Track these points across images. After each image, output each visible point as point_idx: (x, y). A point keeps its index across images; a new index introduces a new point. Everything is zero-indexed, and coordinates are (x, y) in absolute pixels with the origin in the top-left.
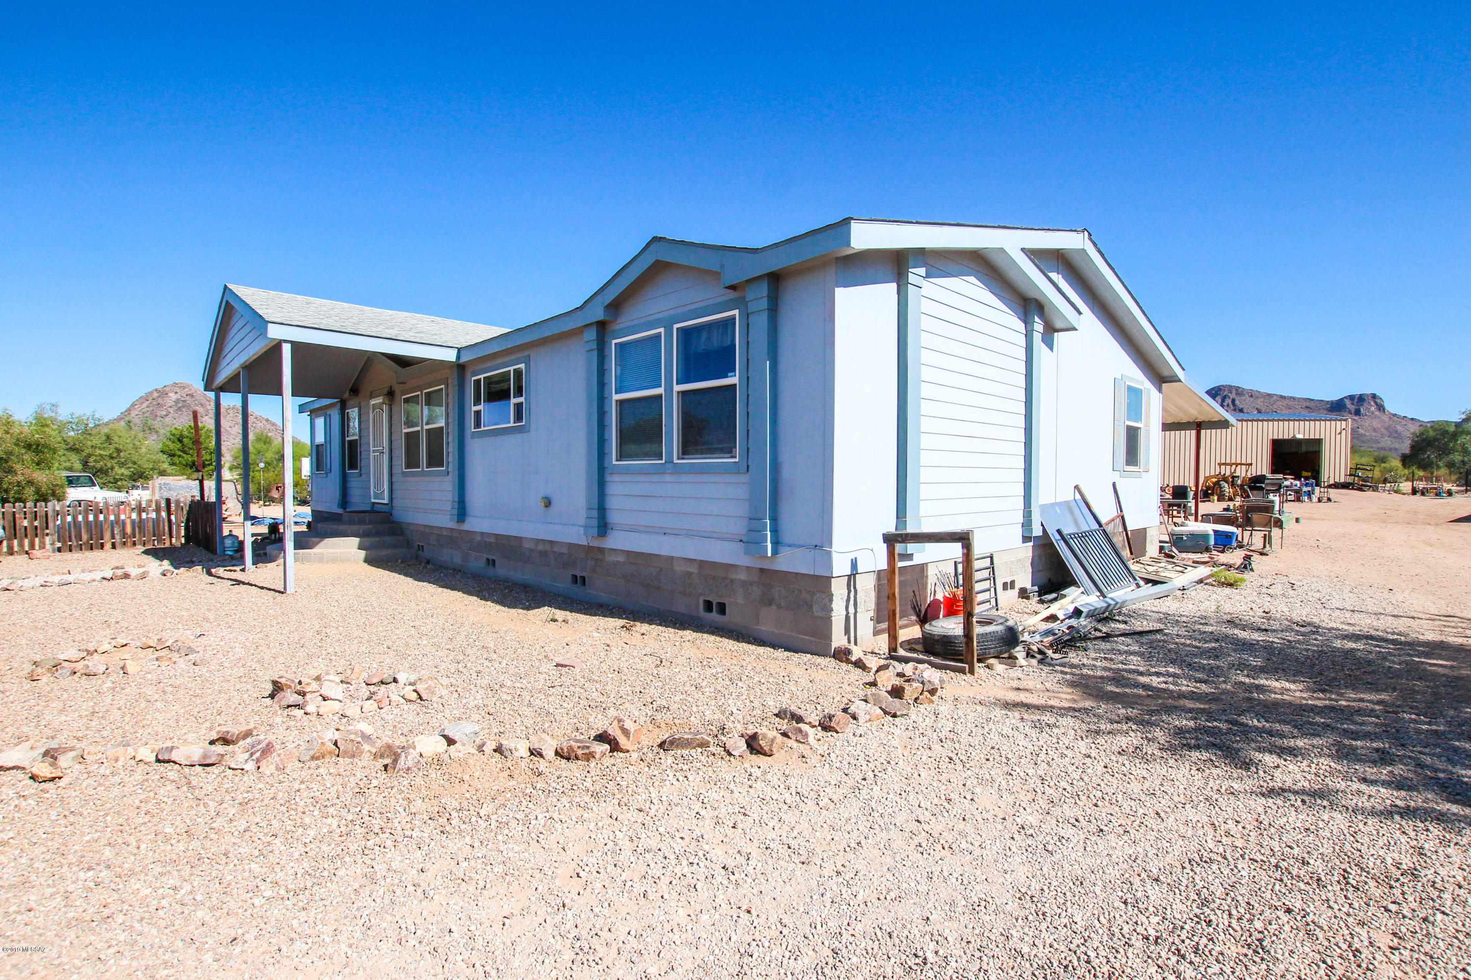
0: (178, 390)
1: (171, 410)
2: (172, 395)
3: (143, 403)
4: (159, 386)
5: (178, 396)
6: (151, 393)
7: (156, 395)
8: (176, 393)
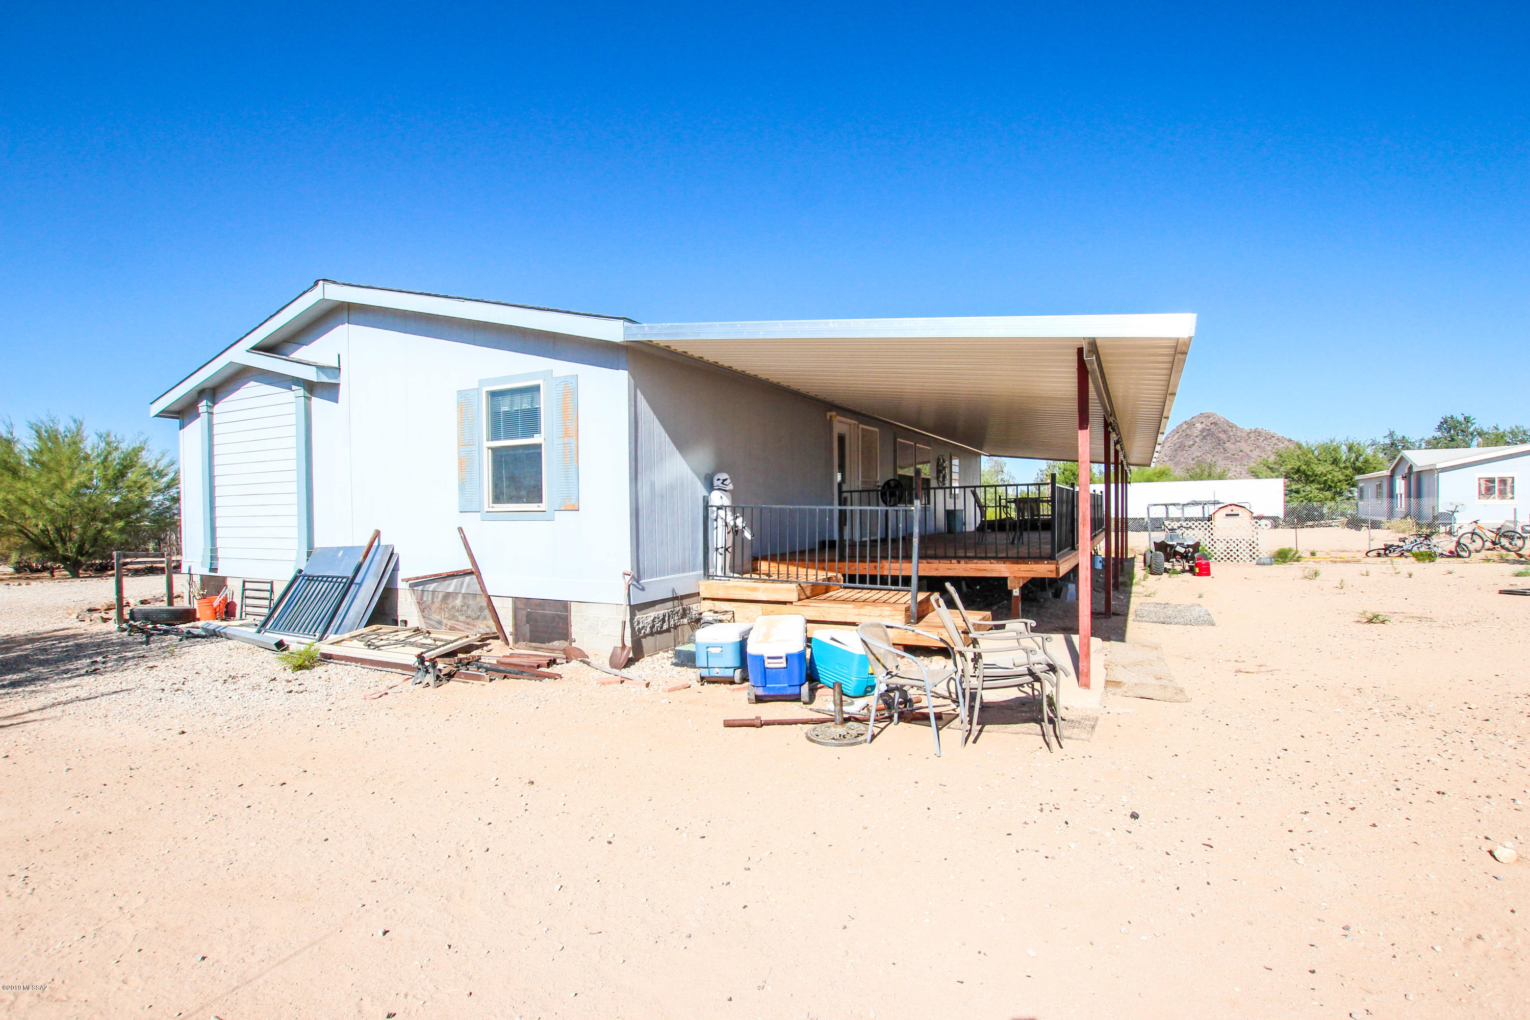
0: (1203, 420)
1: (1197, 440)
2: (1198, 425)
3: (1174, 435)
4: (1188, 419)
5: (1203, 426)
6: (1181, 426)
7: (1185, 426)
8: (1202, 423)
